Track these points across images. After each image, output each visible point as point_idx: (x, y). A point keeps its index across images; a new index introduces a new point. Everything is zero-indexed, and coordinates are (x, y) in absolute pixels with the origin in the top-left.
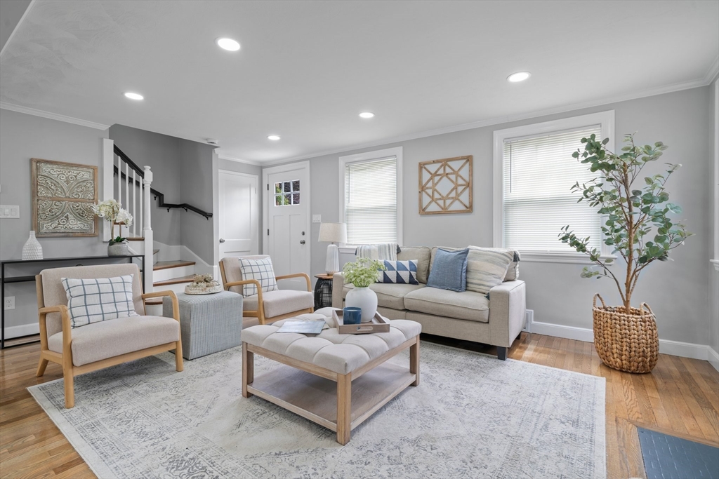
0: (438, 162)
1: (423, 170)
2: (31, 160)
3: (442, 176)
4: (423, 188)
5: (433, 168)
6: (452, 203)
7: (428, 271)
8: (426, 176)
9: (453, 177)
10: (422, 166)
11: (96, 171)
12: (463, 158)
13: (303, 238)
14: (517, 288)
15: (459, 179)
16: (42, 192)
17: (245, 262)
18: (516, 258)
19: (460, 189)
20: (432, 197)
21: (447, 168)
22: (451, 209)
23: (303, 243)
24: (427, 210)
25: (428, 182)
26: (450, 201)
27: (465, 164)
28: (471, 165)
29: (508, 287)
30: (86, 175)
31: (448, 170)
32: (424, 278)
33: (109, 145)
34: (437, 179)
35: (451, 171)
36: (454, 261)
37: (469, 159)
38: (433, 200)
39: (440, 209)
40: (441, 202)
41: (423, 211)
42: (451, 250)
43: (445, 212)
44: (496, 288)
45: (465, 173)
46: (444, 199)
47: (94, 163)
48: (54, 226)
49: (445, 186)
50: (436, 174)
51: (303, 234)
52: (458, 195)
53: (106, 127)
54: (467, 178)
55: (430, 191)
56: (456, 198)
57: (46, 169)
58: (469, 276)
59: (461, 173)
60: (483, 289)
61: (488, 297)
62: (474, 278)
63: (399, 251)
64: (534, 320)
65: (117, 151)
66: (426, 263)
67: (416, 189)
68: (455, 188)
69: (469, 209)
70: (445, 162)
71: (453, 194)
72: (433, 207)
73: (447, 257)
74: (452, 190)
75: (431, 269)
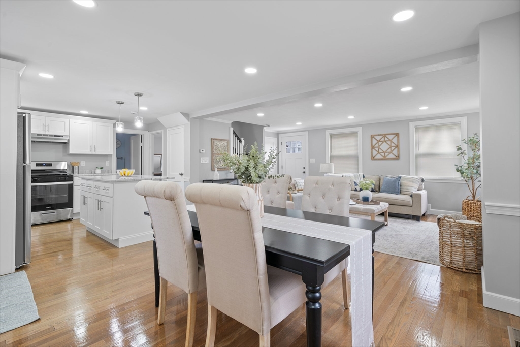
0: (381, 135)
1: (373, 138)
2: (212, 139)
3: (383, 142)
4: (373, 147)
5: (378, 138)
6: (388, 155)
7: (379, 186)
8: (375, 142)
9: (389, 142)
10: (372, 137)
11: (228, 141)
12: (394, 134)
13: (304, 170)
14: (423, 193)
15: (392, 143)
16: (215, 152)
17: (297, 181)
18: (423, 180)
19: (393, 148)
20: (378, 152)
21: (386, 138)
22: (388, 157)
23: (304, 173)
24: (375, 158)
25: (376, 144)
26: (388, 154)
27: (395, 137)
28: (398, 137)
29: (420, 192)
30: (226, 144)
31: (386, 139)
32: (378, 189)
33: (232, 129)
34: (380, 143)
35: (388, 140)
36: (395, 181)
37: (397, 134)
38: (378, 153)
39: (382, 158)
40: (383, 154)
41: (373, 158)
42: (391, 177)
43: (385, 158)
44: (414, 192)
45: (395, 141)
46: (384, 153)
47: (227, 138)
48: (217, 166)
49: (385, 147)
50: (380, 141)
51: (304, 168)
52: (392, 151)
53: (230, 122)
54: (396, 143)
55: (377, 149)
56: (391, 152)
57: (216, 142)
58: (402, 188)
59: (393, 141)
60: (408, 193)
61: (411, 196)
62: (404, 189)
63: (364, 177)
64: (432, 208)
65: (234, 133)
66: (378, 182)
67: (369, 147)
68: (390, 148)
69: (398, 158)
70: (385, 136)
71: (389, 151)
72: (379, 156)
73: (391, 180)
74: (388, 149)
75: (381, 185)
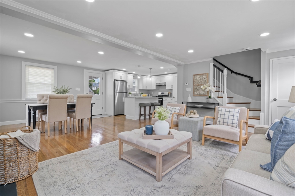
2: (193, 75)
16: (195, 84)
30: (205, 76)
48: (197, 92)
57: (196, 77)
